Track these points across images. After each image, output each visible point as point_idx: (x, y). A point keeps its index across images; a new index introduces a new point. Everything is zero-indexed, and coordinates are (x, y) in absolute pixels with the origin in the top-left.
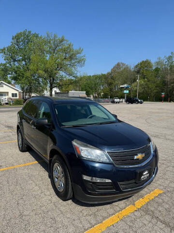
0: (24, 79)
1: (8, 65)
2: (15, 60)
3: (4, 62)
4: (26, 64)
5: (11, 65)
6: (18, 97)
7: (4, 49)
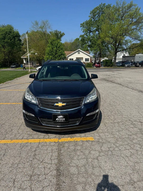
0: (96, 46)
1: (85, 36)
2: (91, 32)
3: (83, 34)
4: (99, 33)
5: (87, 36)
6: (89, 62)
7: (84, 23)
